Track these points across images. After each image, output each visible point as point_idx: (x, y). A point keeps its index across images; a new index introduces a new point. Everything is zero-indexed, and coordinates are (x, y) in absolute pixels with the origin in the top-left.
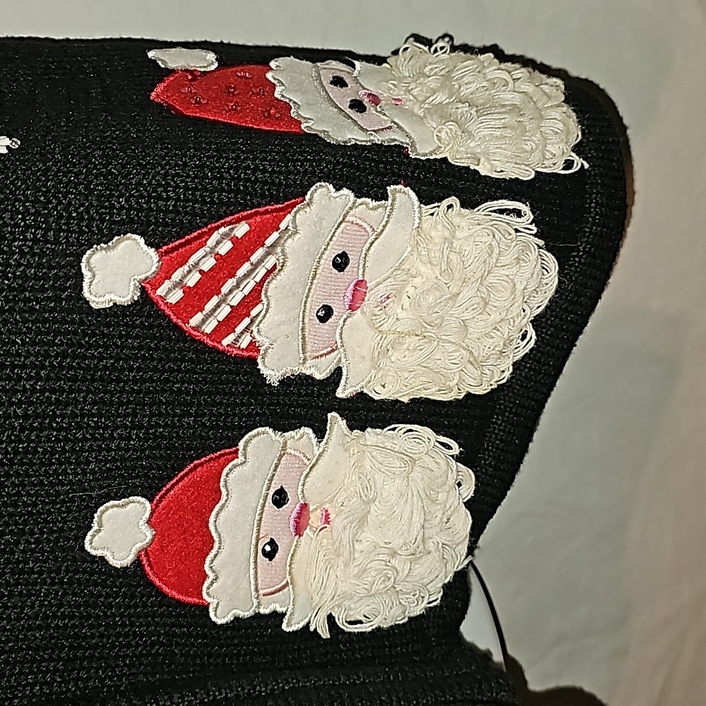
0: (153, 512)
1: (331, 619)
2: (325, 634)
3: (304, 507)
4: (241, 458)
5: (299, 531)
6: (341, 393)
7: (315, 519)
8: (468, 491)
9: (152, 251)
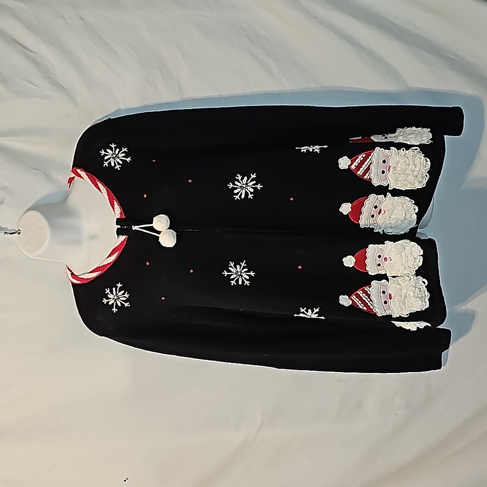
0: (352, 206)
1: (383, 231)
2: (382, 233)
3: (381, 210)
4: (369, 199)
5: (379, 213)
6: (390, 189)
7: (382, 212)
8: (417, 211)
9: (349, 160)
